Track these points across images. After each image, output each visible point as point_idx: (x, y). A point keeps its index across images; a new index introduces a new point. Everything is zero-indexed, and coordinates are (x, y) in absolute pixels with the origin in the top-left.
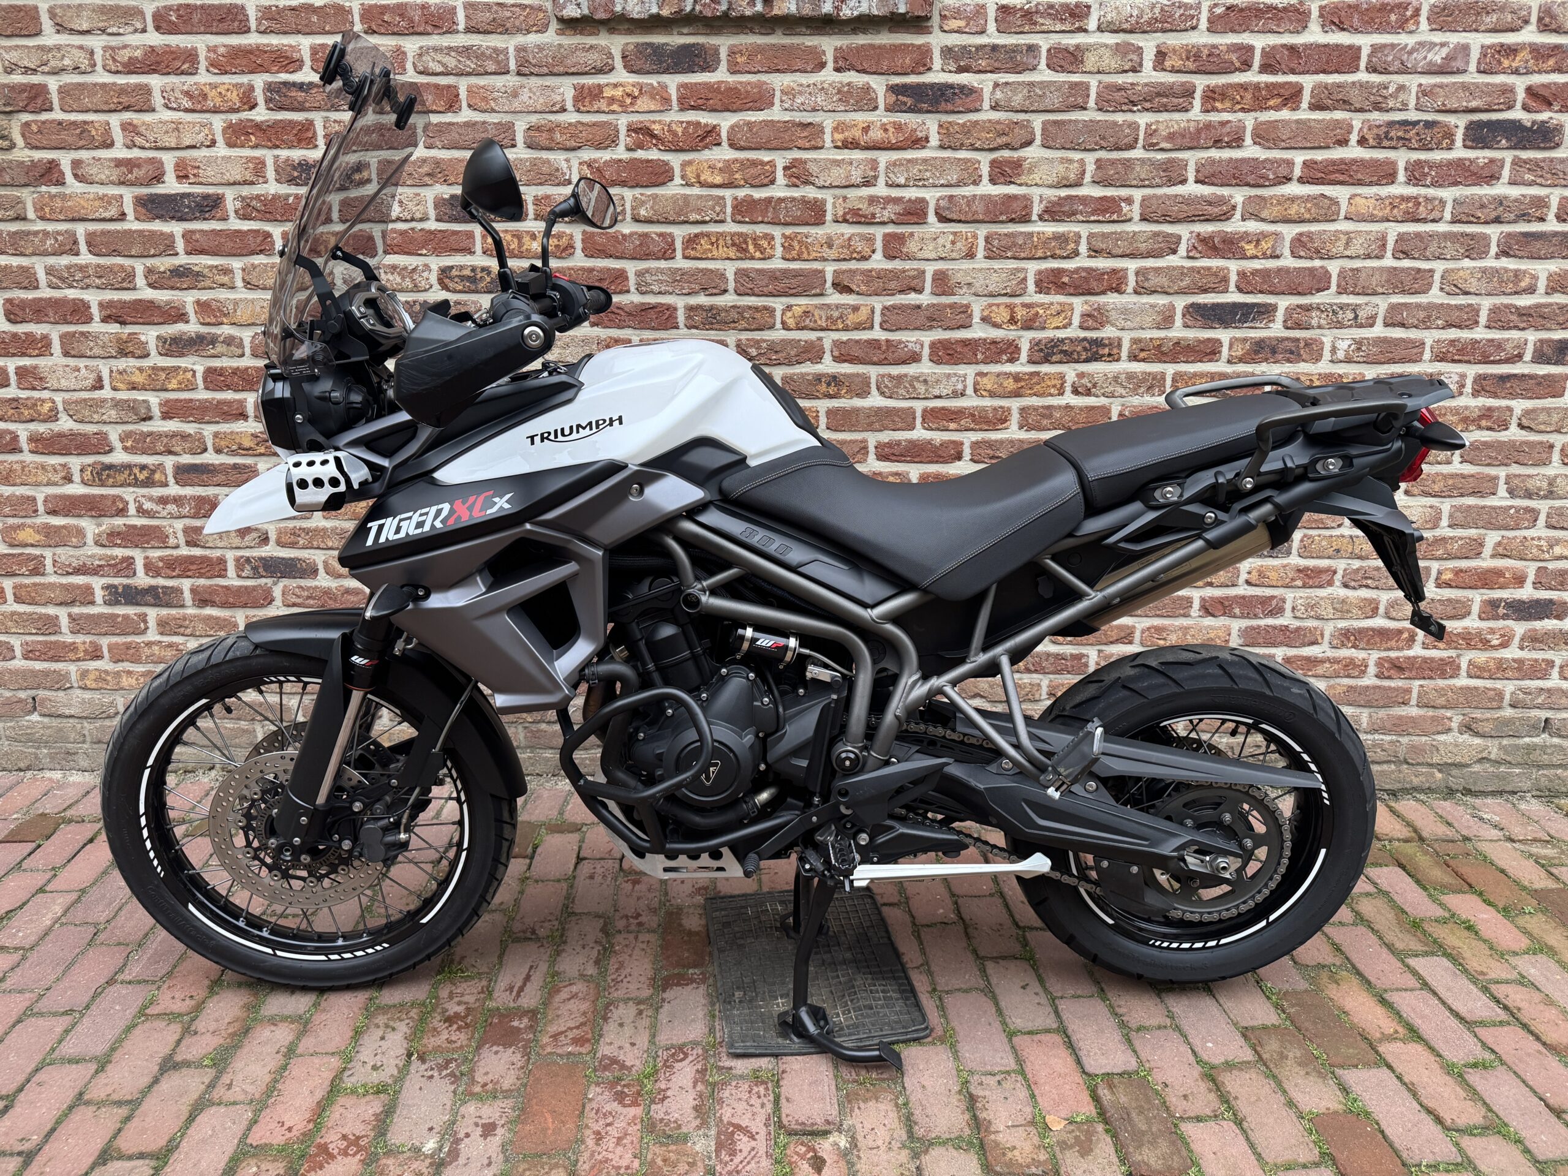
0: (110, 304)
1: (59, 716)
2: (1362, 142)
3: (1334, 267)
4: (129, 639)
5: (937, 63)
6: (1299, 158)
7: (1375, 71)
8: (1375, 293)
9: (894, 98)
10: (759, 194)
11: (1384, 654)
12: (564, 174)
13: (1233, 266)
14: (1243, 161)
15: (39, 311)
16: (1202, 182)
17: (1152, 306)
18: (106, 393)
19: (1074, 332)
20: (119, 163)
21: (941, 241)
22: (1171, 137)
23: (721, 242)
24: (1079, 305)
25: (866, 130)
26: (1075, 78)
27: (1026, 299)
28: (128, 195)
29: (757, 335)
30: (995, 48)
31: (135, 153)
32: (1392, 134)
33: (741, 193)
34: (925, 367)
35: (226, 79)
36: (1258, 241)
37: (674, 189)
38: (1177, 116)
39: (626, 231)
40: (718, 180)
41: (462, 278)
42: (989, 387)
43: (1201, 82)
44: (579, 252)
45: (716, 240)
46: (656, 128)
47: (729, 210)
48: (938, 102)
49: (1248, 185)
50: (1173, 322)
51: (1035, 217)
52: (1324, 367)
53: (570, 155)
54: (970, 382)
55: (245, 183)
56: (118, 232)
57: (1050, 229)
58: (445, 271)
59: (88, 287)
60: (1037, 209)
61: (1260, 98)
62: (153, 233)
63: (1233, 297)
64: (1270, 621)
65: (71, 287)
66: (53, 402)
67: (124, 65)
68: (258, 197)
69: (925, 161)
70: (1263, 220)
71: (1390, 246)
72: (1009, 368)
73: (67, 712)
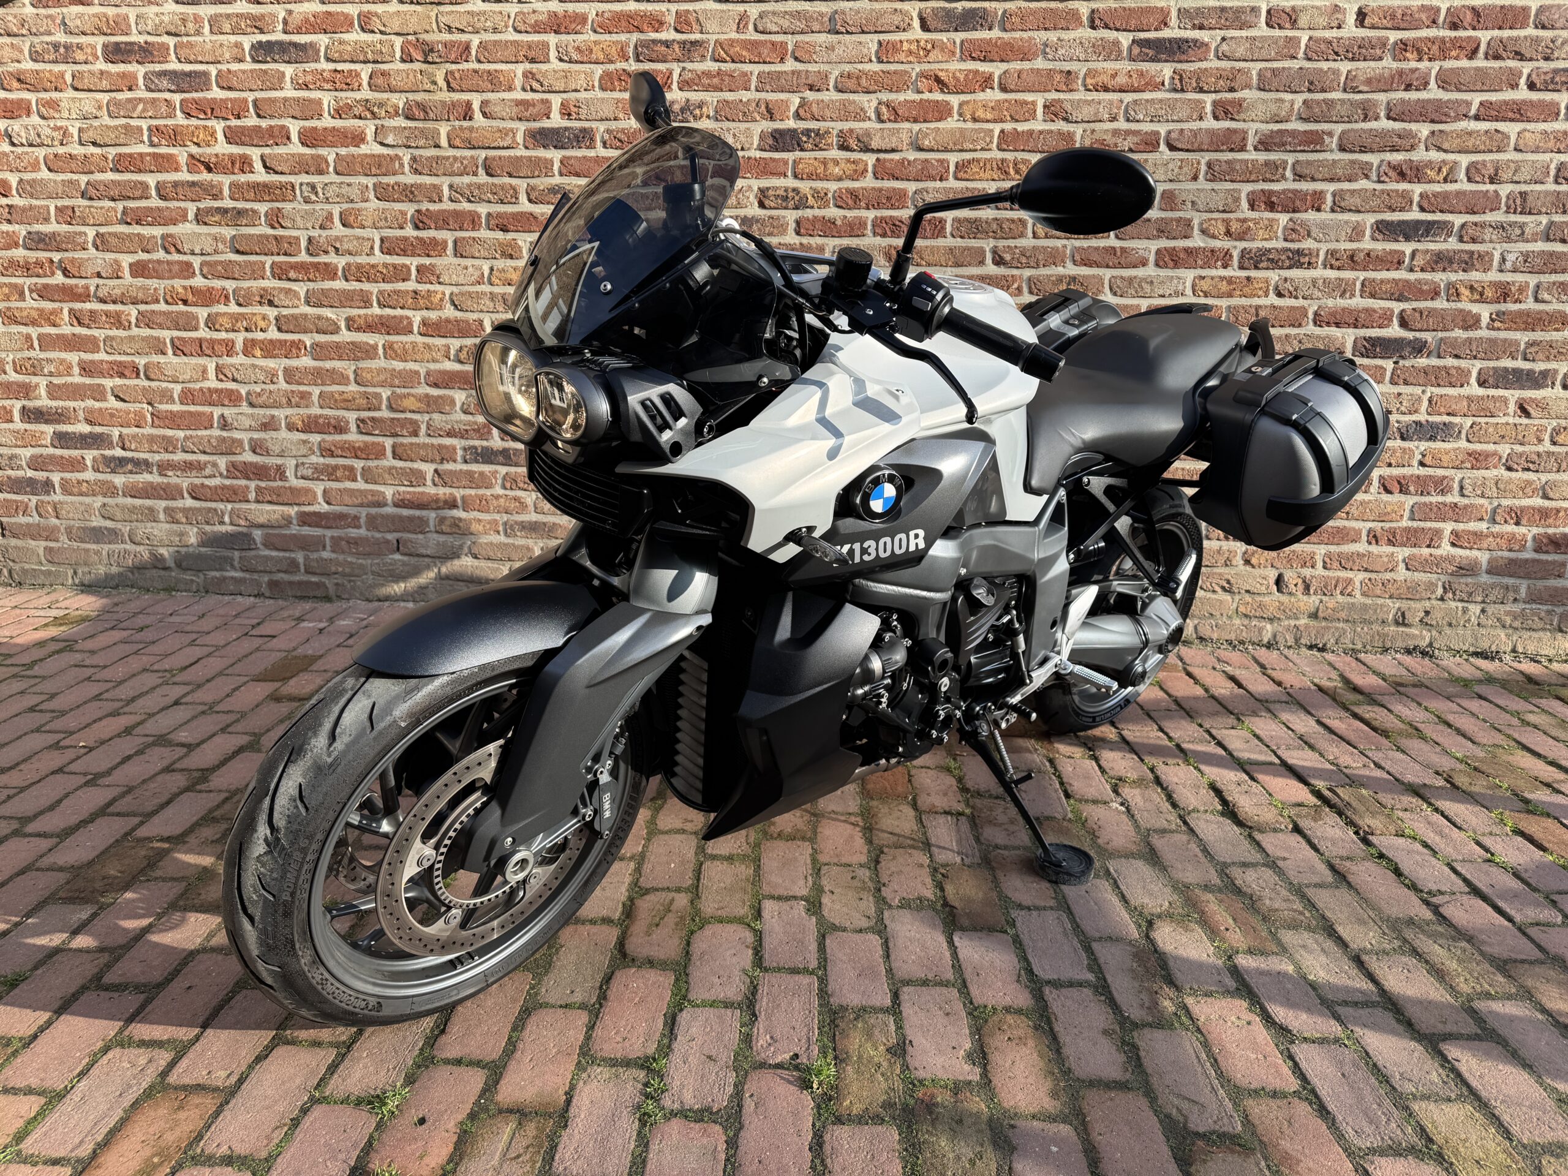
0: (499, 215)
1: (418, 555)
2: (1532, 86)
3: (1504, 190)
4: (481, 492)
5: (1174, 21)
6: (1476, 99)
7: (1544, 27)
8: (1540, 213)
9: (1136, 50)
10: (1021, 127)
11: (1541, 530)
12: (865, 113)
13: (1417, 189)
14: (1429, 101)
15: (444, 221)
16: (1395, 120)
17: (1346, 222)
18: (486, 288)
19: (1280, 244)
20: (519, 103)
21: (1171, 166)
22: (1369, 81)
23: (988, 166)
24: (1283, 218)
25: (1114, 76)
26: (1290, 33)
27: (1241, 216)
28: (521, 127)
29: (1011, 243)
30: (1223, 9)
31: (530, 96)
32: (1557, 79)
33: (1008, 126)
34: (1150, 271)
35: (607, 37)
36: (1440, 170)
37: (952, 123)
38: (1372, 64)
39: (912, 158)
40: (989, 116)
41: (777, 197)
42: (1205, 288)
43: (1393, 36)
44: (870, 174)
45: (985, 164)
46: (942, 75)
47: (995, 141)
48: (1174, 53)
49: (1433, 121)
50: (1364, 235)
51: (1250, 147)
52: (1493, 276)
53: (873, 96)
54: (1189, 284)
55: (615, 119)
56: (510, 157)
57: (1262, 157)
58: (763, 191)
59: (481, 200)
60: (1251, 141)
61: (1444, 50)
62: (539, 159)
63: (1415, 215)
64: (1440, 499)
65: (470, 201)
66: (444, 294)
67: (531, 26)
68: (623, 130)
69: (1161, 101)
70: (1445, 151)
71: (1553, 172)
72: (1222, 272)
73: (423, 551)
